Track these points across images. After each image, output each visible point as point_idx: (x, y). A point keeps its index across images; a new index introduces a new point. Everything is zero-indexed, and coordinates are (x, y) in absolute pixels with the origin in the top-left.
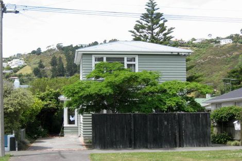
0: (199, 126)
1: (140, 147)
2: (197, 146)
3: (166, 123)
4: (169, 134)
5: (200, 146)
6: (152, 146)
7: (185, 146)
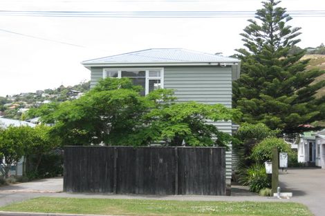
0: (209, 165)
1: (125, 193)
2: (204, 194)
3: (161, 160)
4: (165, 176)
5: (209, 194)
6: (141, 191)
7: (187, 193)
